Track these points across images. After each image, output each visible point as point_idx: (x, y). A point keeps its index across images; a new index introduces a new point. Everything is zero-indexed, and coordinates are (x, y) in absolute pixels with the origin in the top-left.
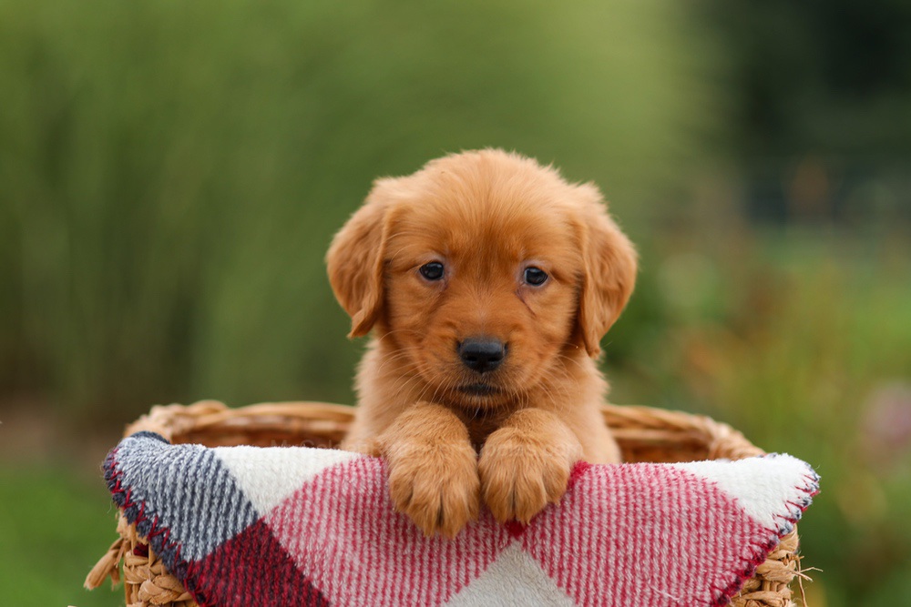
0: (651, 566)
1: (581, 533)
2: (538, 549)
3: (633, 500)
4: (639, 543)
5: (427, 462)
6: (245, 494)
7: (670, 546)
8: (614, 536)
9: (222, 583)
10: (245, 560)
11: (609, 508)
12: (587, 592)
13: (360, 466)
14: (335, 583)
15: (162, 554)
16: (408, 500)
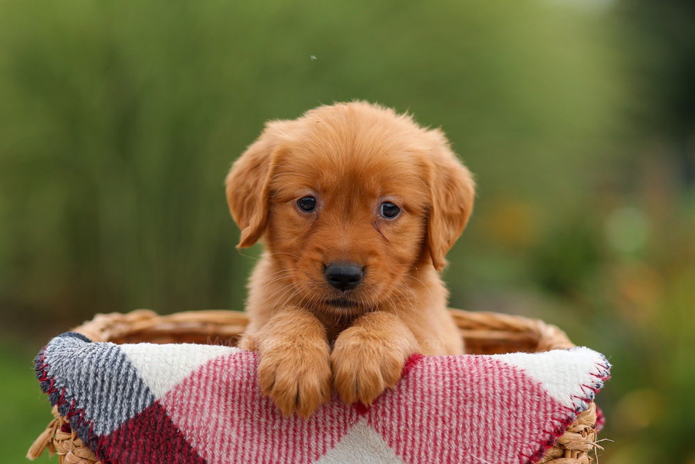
0: (471, 437)
1: (414, 412)
2: (380, 424)
3: (456, 385)
4: (461, 419)
5: (287, 355)
6: (144, 381)
7: (486, 421)
8: (441, 413)
9: (126, 453)
10: (144, 434)
11: (437, 391)
12: (420, 459)
13: (238, 358)
14: (217, 452)
15: (79, 430)
16: (271, 387)
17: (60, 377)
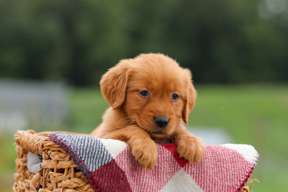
0: (222, 175)
1: (202, 165)
2: (189, 171)
3: (214, 155)
4: (218, 168)
6: (108, 151)
7: (227, 168)
8: (211, 166)
9: (101, 179)
10: (108, 172)
11: (208, 157)
12: (204, 184)
15: (82, 169)
16: (141, 157)
17: (74, 147)
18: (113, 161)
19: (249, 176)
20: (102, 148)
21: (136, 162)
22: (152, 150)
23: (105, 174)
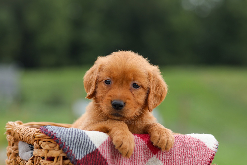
0: (188, 161)
1: (171, 153)
2: (161, 157)
3: (182, 144)
4: (185, 155)
6: (92, 142)
7: (192, 155)
8: (179, 153)
10: (93, 160)
11: (177, 146)
15: (70, 157)
16: (120, 146)
17: (63, 138)
18: (97, 150)
19: (211, 162)
20: (87, 139)
21: (116, 151)
22: (130, 141)
23: (90, 162)
